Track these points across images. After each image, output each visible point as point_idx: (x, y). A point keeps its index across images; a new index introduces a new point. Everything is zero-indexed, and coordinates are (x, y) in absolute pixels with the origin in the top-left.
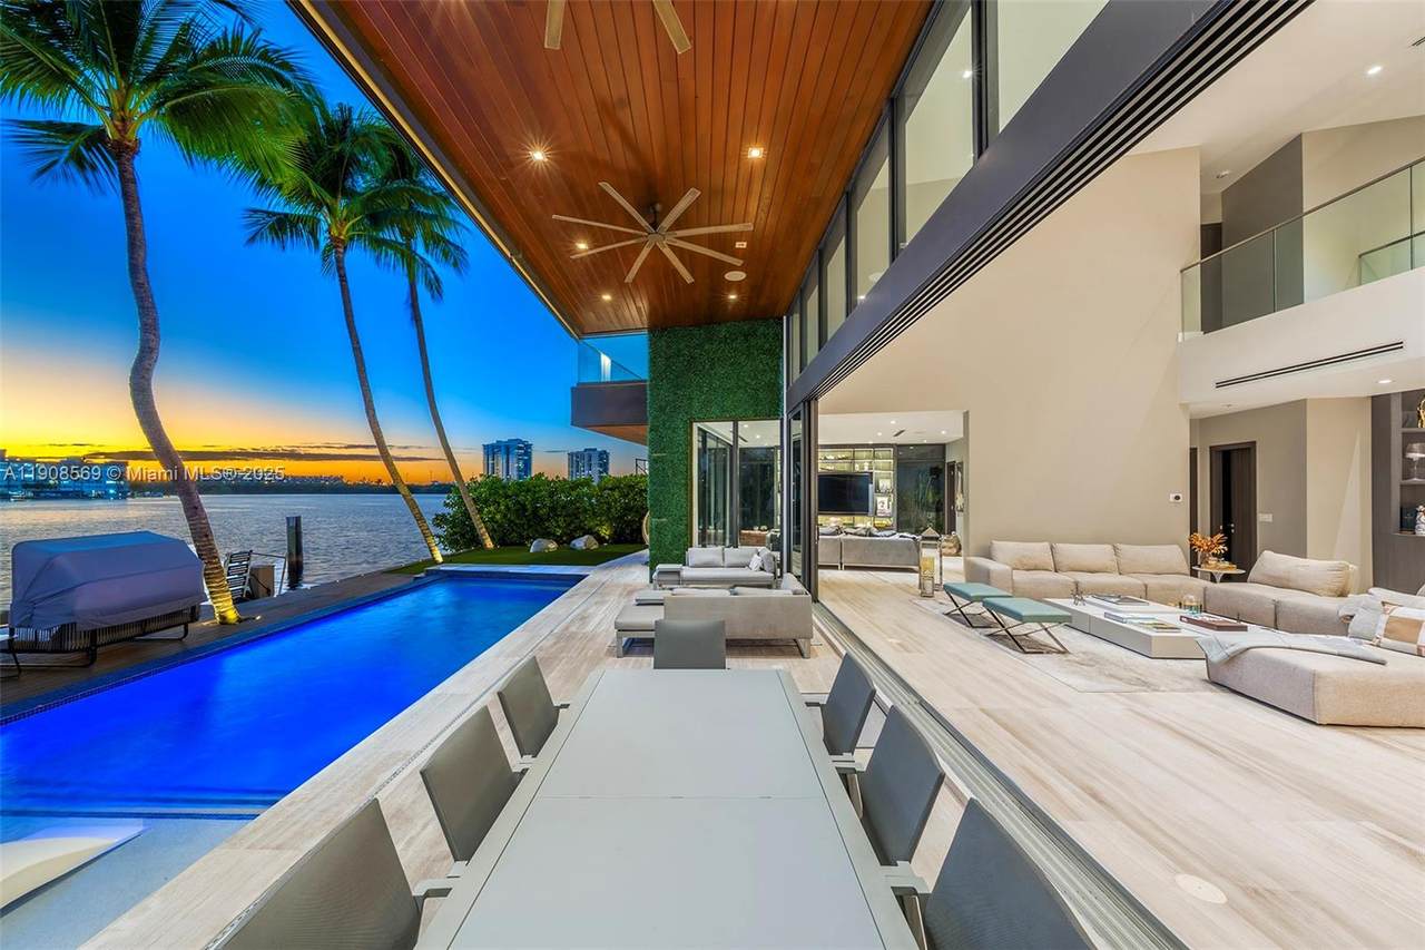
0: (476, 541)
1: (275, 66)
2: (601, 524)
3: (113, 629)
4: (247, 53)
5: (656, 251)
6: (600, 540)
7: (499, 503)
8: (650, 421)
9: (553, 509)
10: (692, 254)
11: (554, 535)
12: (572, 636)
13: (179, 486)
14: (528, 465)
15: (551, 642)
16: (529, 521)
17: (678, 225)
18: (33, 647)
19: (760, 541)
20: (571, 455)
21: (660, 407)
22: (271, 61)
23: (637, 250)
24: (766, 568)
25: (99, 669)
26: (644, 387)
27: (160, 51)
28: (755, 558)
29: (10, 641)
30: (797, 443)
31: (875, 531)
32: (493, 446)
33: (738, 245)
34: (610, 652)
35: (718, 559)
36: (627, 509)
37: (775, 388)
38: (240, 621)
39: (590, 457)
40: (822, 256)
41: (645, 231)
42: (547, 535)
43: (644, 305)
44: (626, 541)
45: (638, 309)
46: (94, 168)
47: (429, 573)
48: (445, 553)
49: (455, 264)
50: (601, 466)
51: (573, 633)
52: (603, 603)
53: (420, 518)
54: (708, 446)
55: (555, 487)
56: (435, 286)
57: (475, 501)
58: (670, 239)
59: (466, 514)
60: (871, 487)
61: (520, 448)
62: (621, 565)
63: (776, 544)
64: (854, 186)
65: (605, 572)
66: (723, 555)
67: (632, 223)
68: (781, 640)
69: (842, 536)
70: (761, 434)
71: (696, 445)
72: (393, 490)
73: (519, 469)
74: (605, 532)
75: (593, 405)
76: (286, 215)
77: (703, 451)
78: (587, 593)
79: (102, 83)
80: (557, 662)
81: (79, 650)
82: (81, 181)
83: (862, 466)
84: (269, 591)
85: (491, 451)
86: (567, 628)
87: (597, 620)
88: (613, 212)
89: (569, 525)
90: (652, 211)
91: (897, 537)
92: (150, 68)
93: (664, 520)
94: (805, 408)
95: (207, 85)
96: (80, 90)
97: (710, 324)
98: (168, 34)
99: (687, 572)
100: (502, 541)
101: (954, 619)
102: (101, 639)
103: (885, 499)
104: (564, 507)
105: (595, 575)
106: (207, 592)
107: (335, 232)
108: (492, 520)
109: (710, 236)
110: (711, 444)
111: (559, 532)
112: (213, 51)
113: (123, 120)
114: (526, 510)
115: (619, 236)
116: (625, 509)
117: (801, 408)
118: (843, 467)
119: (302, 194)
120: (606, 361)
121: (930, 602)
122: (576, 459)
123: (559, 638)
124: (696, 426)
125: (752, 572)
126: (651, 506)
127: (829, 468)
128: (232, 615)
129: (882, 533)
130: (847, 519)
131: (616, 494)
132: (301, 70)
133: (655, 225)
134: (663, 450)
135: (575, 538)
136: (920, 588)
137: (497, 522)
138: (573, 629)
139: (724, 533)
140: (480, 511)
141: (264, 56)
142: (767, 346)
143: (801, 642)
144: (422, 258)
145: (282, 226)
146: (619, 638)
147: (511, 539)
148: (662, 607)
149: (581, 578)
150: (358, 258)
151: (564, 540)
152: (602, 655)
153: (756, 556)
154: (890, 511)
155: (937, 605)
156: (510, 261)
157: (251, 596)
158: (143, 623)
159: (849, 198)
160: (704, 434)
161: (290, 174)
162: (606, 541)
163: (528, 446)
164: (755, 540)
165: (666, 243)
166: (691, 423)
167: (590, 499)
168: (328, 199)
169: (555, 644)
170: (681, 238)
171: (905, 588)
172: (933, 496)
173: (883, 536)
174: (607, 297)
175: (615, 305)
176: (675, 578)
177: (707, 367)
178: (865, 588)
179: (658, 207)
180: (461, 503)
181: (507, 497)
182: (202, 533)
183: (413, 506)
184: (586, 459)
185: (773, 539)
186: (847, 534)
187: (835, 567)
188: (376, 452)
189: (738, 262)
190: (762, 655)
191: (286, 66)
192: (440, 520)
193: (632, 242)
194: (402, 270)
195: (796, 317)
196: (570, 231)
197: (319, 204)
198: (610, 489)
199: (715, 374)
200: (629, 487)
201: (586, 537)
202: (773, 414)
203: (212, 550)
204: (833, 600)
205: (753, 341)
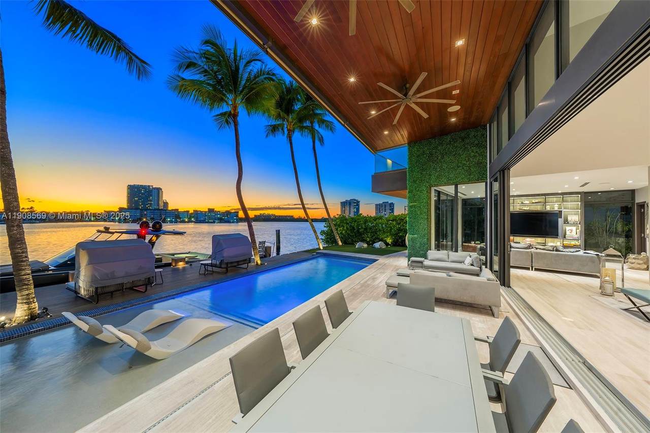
0: (336, 242)
1: (270, 76)
2: (387, 237)
3: (232, 263)
4: (264, 74)
5: (407, 106)
6: (387, 244)
7: (344, 226)
8: (408, 187)
9: (366, 229)
10: (427, 103)
11: (366, 241)
12: (368, 286)
13: (247, 219)
14: (358, 210)
15: (359, 287)
16: (356, 234)
17: (419, 91)
18: (215, 266)
19: (474, 250)
20: (377, 205)
21: (414, 181)
22: (270, 74)
23: (398, 108)
24: (475, 264)
25: (229, 274)
26: (406, 172)
27: (243, 82)
28: (468, 259)
29: (212, 263)
30: (496, 195)
31: (561, 248)
32: (344, 202)
33: (454, 92)
34: (383, 296)
35: (445, 257)
36: (400, 230)
37: (481, 165)
38: (261, 264)
39: (385, 206)
40: (510, 86)
41: (400, 98)
42: (363, 241)
43: (405, 133)
44: (399, 245)
45: (402, 135)
46: (230, 123)
47: (317, 253)
48: (324, 246)
49: (331, 129)
50: (390, 210)
51: (368, 284)
52: (384, 273)
53: (315, 232)
54: (441, 198)
55: (366, 220)
56: (321, 140)
57: (335, 225)
58: (414, 99)
59: (332, 230)
60: (561, 221)
61: (355, 203)
62: (395, 256)
63: (483, 252)
64: (532, 39)
65: (387, 259)
66: (448, 255)
67: (396, 97)
68: (481, 305)
69: (533, 250)
70: (475, 191)
71: (434, 198)
72: (306, 221)
73: (354, 212)
74: (389, 241)
75: (381, 182)
76: (275, 125)
77: (438, 202)
78: (377, 268)
79: (230, 97)
80: (360, 296)
81: (224, 268)
82: (228, 128)
83: (553, 206)
84: (270, 255)
85: (344, 204)
86: (366, 282)
87: (380, 280)
88: (386, 94)
89: (373, 237)
90: (404, 88)
91: (581, 253)
92: (241, 89)
93: (416, 236)
94: (502, 175)
95: (254, 89)
96: (226, 102)
97: (441, 136)
98: (246, 76)
99: (427, 263)
100: (345, 243)
101: (630, 313)
102: (229, 265)
103: (574, 228)
104: (371, 229)
105: (382, 260)
106: (253, 253)
107: (289, 127)
108: (341, 233)
109: (437, 92)
110: (443, 197)
111: (368, 240)
112: (255, 77)
113: (235, 107)
114: (355, 229)
115: (390, 104)
116: (399, 230)
117: (498, 174)
118: (538, 208)
119: (279, 116)
120: (389, 162)
121: (610, 299)
122: (379, 207)
123: (362, 286)
124: (433, 189)
125: (466, 266)
126: (409, 229)
127: (526, 209)
128: (259, 262)
129: (567, 250)
130: (540, 240)
131: (394, 223)
132: (278, 74)
133: (405, 95)
134: (415, 202)
135: (375, 243)
136: (600, 288)
137: (343, 234)
138: (369, 283)
139: (452, 245)
140: (337, 230)
141: (268, 74)
142: (476, 142)
143: (493, 308)
144: (317, 131)
145: (274, 129)
146: (388, 290)
147: (348, 242)
148: (409, 278)
149: (375, 261)
150: (297, 135)
151: (371, 243)
152: (380, 296)
153: (468, 257)
154: (578, 235)
155: (616, 302)
156: (344, 126)
157: (265, 256)
158: (238, 262)
159: (528, 48)
160: (439, 193)
161: (273, 112)
162: (389, 245)
163: (358, 202)
164: (471, 249)
165: (414, 101)
166: (430, 187)
167: (382, 225)
168: (286, 117)
169: (360, 288)
170: (420, 98)
171: (587, 288)
172: (623, 227)
173: (568, 252)
174: (386, 133)
175: (390, 136)
176: (420, 265)
177: (439, 158)
178: (550, 283)
179: (408, 85)
180: (330, 226)
181: (347, 224)
182: (252, 234)
183: (313, 227)
184: (384, 207)
185: (481, 249)
186: (537, 249)
187: (528, 269)
188: (301, 206)
189: (454, 102)
190: (466, 311)
191: (274, 75)
192: (323, 232)
193: (396, 105)
194: (310, 136)
195: (495, 123)
196: (368, 108)
197: (283, 119)
198: (392, 221)
199: (444, 161)
200: (401, 220)
201: (380, 242)
202: (481, 178)
203: (255, 240)
204: (522, 288)
205: (467, 141)
